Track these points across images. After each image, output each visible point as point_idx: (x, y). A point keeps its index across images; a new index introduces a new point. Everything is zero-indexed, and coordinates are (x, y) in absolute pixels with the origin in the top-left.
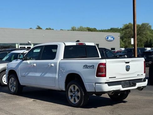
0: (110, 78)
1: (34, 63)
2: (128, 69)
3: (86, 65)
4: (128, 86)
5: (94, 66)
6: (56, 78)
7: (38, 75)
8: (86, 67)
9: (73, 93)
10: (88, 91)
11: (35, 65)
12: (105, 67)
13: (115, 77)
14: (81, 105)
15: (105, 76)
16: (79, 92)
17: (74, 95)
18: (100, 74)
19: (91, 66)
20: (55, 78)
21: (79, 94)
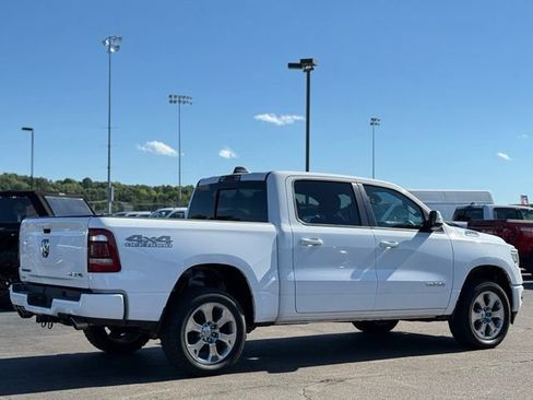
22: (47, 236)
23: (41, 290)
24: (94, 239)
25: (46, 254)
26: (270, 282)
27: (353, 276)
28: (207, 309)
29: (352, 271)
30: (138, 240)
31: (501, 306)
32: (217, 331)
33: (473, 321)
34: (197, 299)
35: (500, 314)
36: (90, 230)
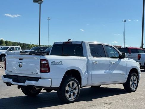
23: (16, 77)
24: (42, 62)
25: (21, 66)
26: (86, 75)
27: (105, 72)
28: (71, 83)
29: (104, 71)
30: (54, 63)
31: (136, 80)
32: (73, 89)
33: (130, 84)
34: (69, 80)
35: (136, 82)
36: (41, 59)
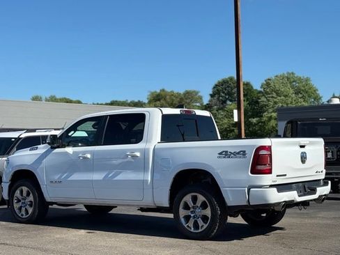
0: (277, 176)
1: (85, 152)
2: (303, 158)
3: (227, 152)
4: (302, 194)
5: (244, 152)
6: (147, 181)
7: (98, 176)
8: (226, 155)
9: (192, 210)
10: (229, 205)
11: (89, 156)
12: (269, 153)
13: (286, 175)
14: (213, 234)
15: (270, 172)
16: (207, 207)
17: (192, 215)
18: (260, 167)
19: (238, 153)
20: (144, 182)
21: (208, 212)
22: (303, 150)
